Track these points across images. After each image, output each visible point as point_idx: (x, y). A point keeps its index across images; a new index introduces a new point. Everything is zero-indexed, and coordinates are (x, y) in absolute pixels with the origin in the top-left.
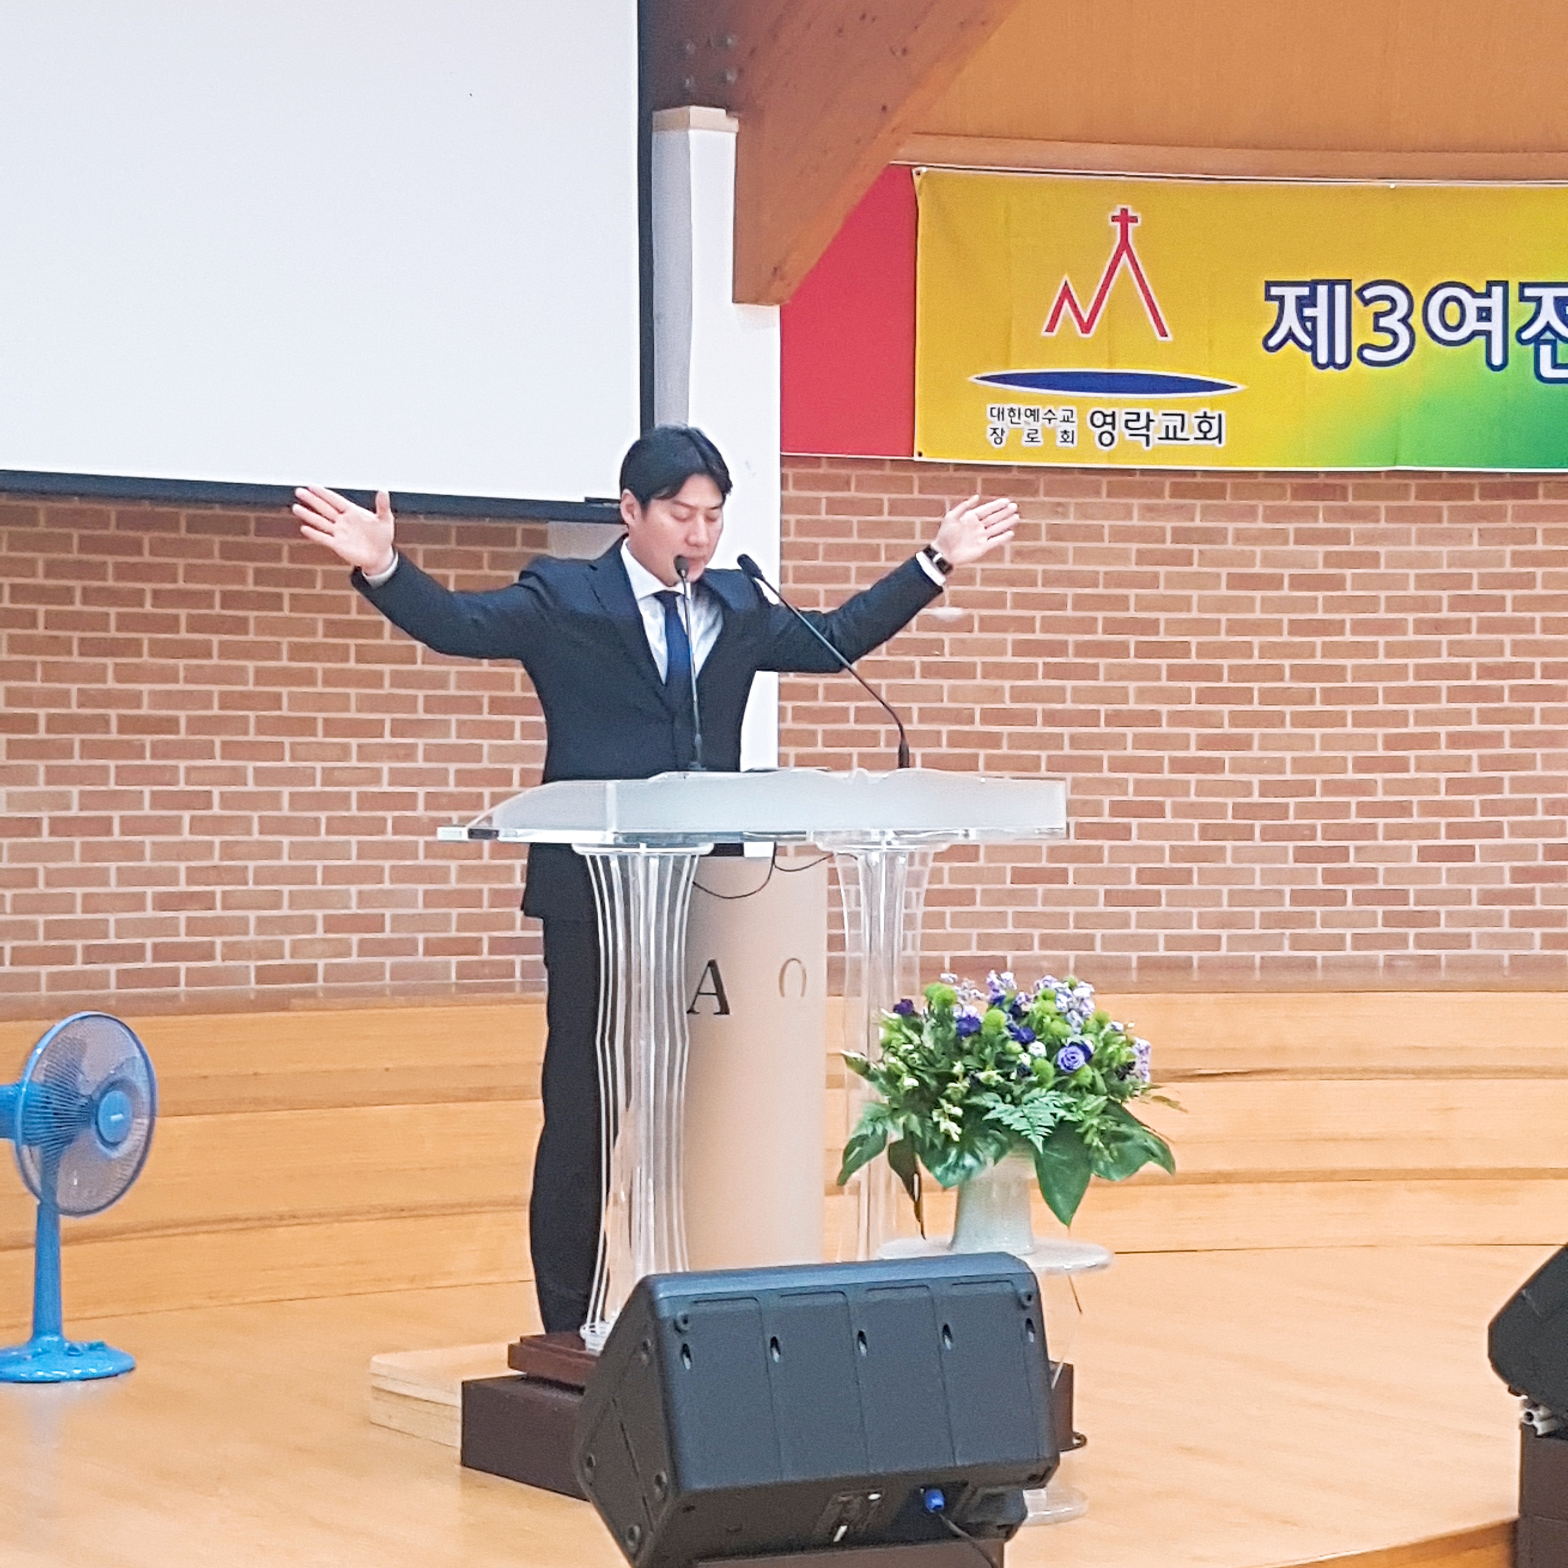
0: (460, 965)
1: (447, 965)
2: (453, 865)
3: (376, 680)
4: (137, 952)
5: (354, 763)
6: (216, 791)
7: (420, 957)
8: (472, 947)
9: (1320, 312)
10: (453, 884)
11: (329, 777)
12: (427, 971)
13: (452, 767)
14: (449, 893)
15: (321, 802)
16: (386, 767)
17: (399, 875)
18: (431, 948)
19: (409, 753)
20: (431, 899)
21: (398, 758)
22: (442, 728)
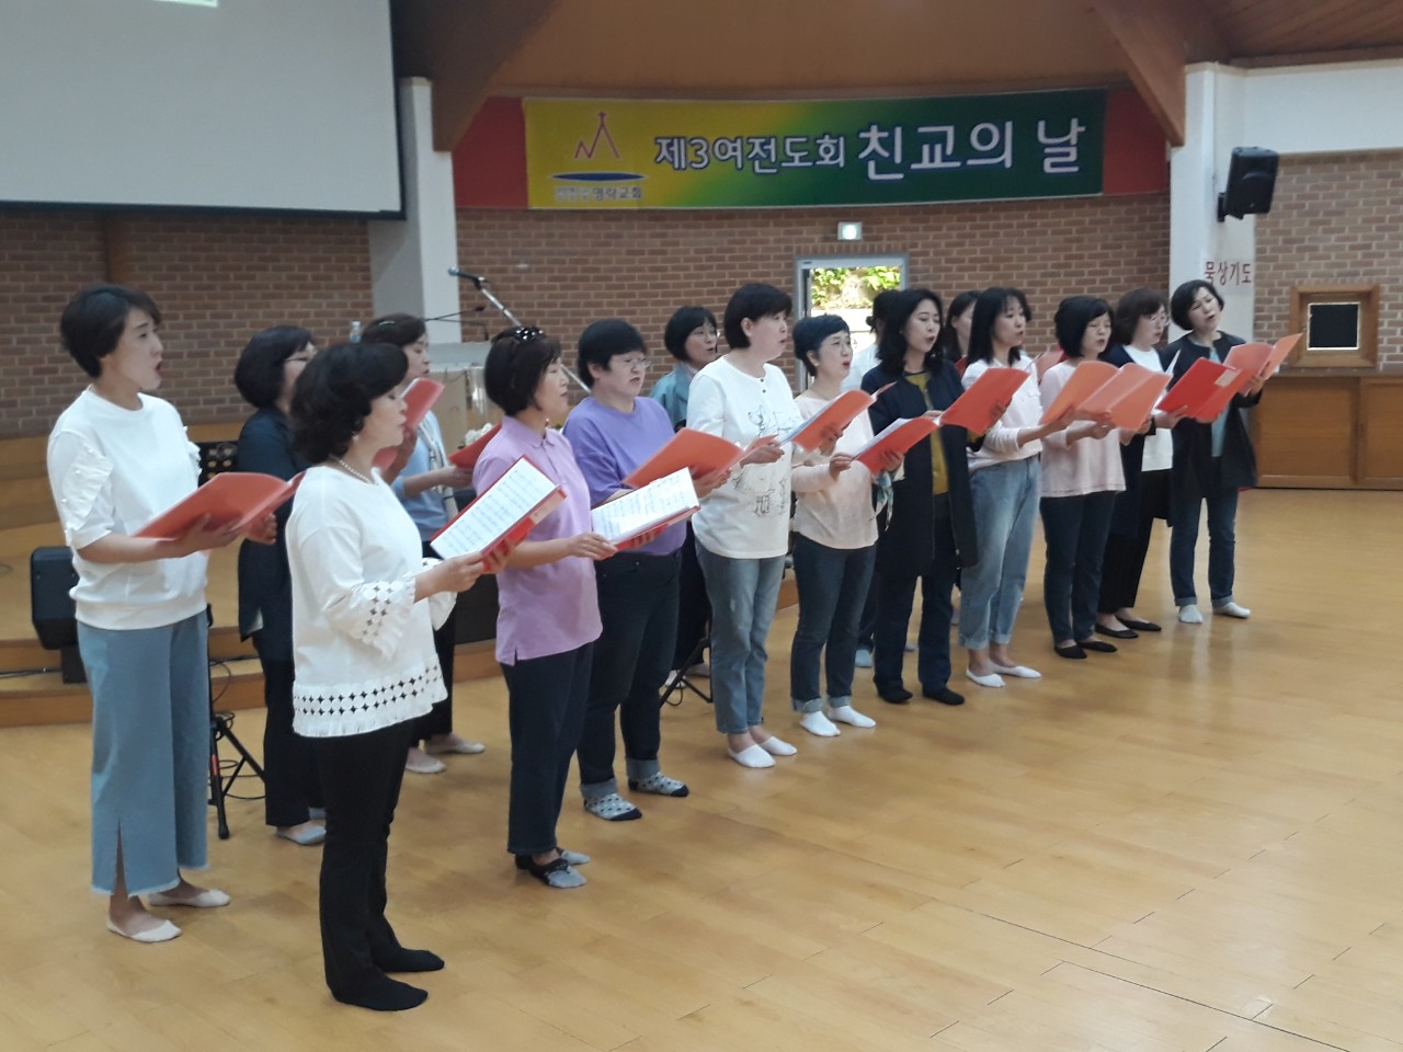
9: (675, 148)
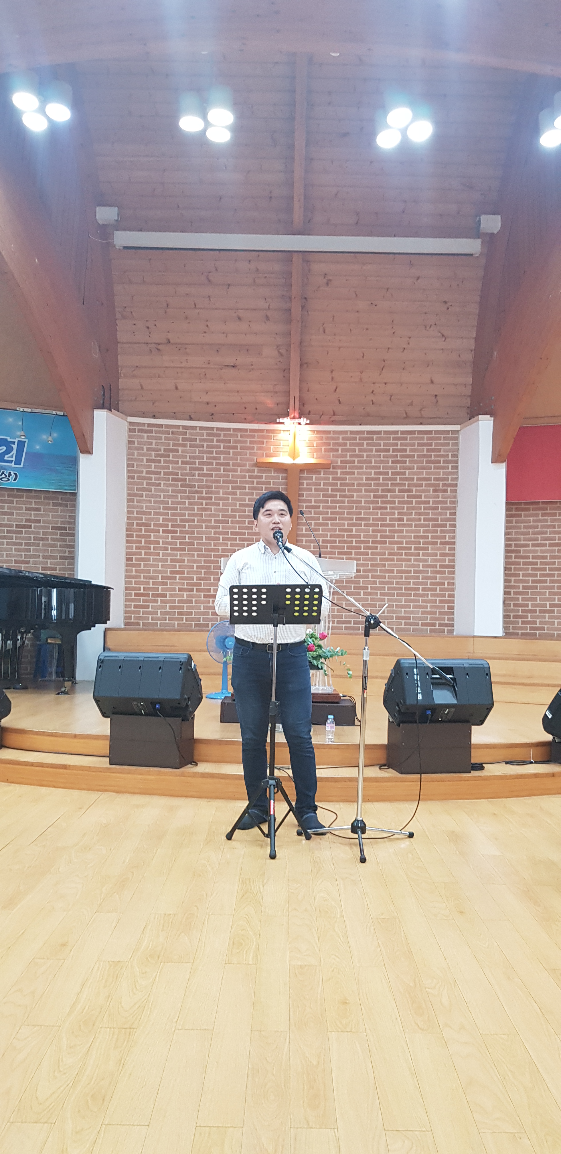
0: (430, 629)
1: (427, 629)
2: (429, 605)
3: (410, 560)
4: (350, 622)
5: (404, 580)
6: (369, 586)
7: (420, 627)
8: (434, 625)
10: (429, 609)
11: (397, 583)
12: (422, 630)
13: (429, 581)
14: (428, 611)
15: (395, 589)
16: (412, 581)
17: (414, 607)
18: (423, 625)
19: (418, 578)
20: (423, 613)
21: (415, 579)
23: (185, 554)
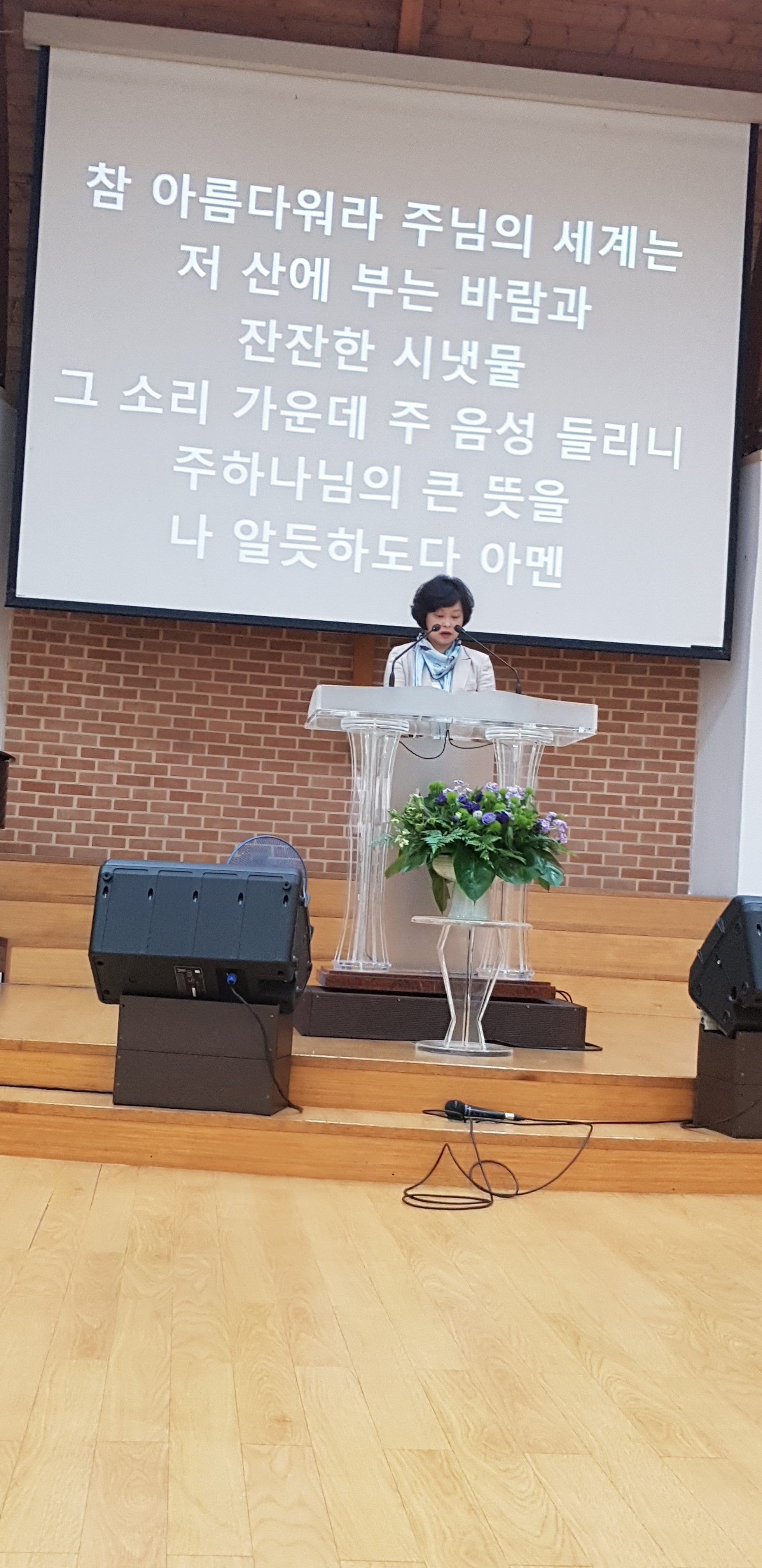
0: (641, 883)
1: (634, 883)
2: (640, 833)
5: (590, 780)
7: (620, 877)
8: (648, 875)
10: (639, 842)
11: (577, 786)
12: (623, 886)
13: (641, 785)
14: (638, 847)
15: (571, 797)
16: (606, 782)
17: (610, 836)
18: (625, 873)
19: (619, 776)
20: (626, 849)
21: (612, 779)
22: (637, 765)
23: (136, 703)
